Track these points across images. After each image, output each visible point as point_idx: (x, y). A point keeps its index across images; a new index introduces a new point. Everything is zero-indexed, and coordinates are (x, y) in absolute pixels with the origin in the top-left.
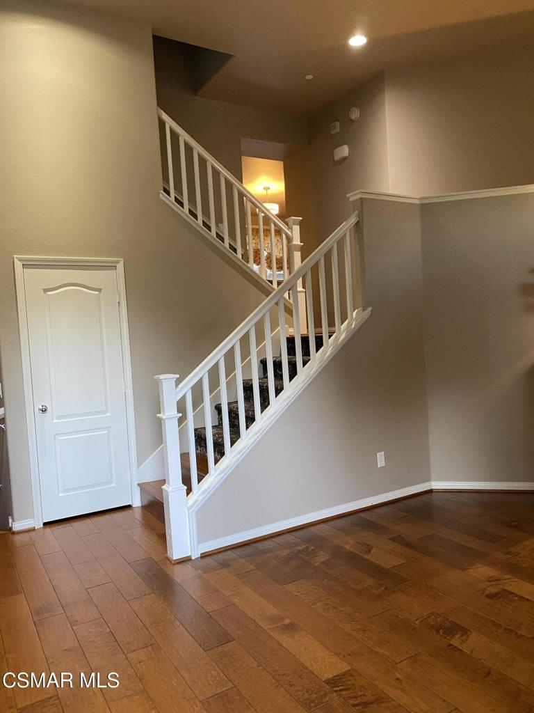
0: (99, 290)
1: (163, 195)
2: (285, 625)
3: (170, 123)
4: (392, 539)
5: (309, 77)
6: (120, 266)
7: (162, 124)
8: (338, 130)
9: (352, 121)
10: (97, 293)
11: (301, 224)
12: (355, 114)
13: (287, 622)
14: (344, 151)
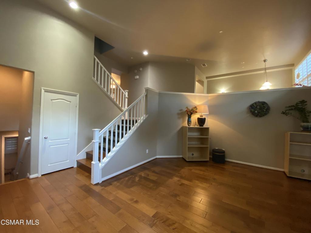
0: (70, 102)
1: (93, 78)
2: (134, 201)
3: (97, 59)
4: (152, 172)
5: (132, 58)
6: (78, 96)
7: (95, 59)
8: (136, 72)
9: (140, 71)
10: (69, 102)
11: (128, 92)
12: (141, 69)
13: (135, 200)
14: (138, 77)
